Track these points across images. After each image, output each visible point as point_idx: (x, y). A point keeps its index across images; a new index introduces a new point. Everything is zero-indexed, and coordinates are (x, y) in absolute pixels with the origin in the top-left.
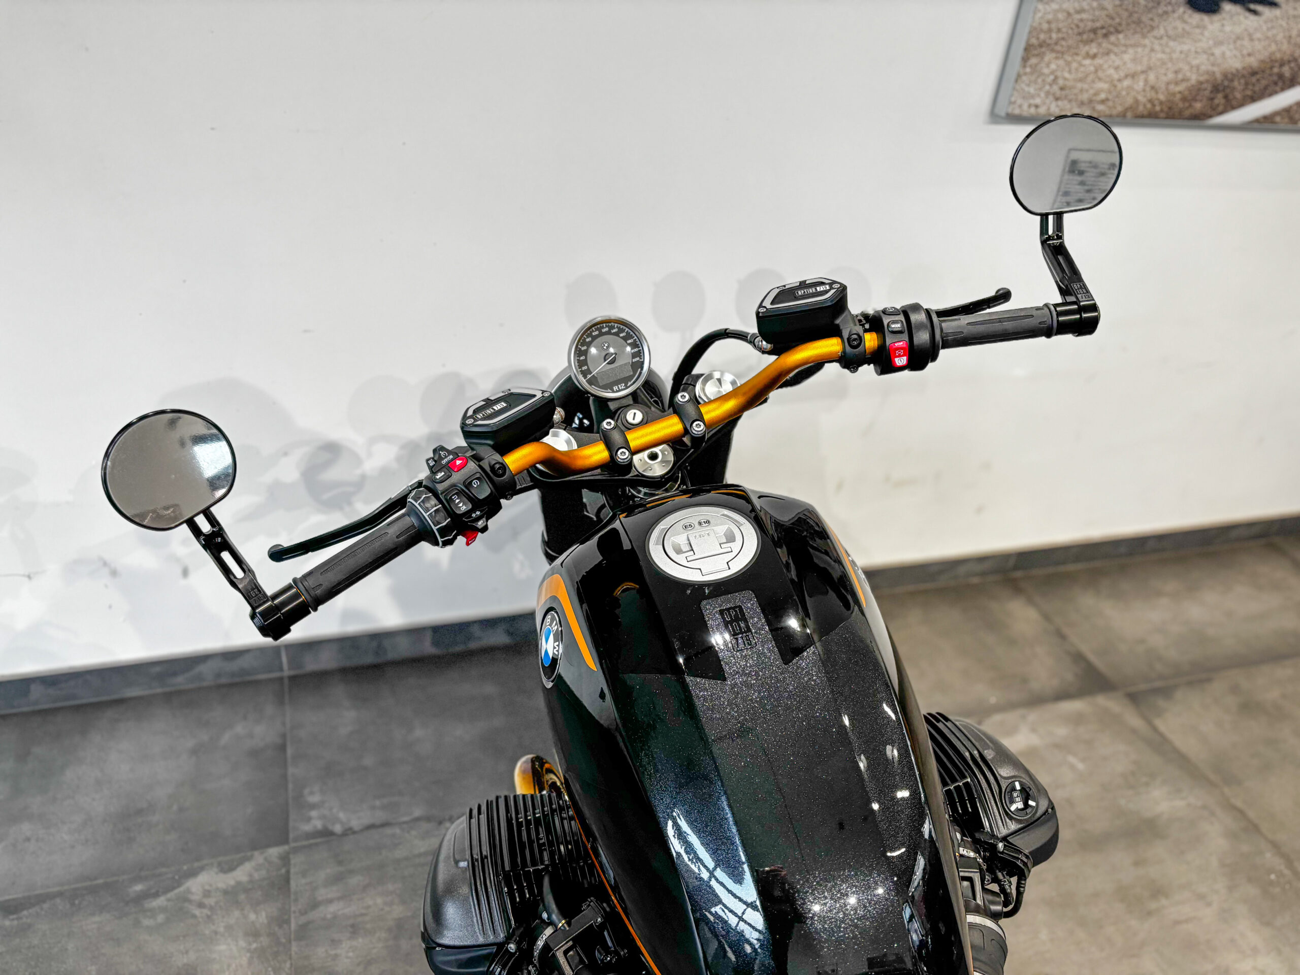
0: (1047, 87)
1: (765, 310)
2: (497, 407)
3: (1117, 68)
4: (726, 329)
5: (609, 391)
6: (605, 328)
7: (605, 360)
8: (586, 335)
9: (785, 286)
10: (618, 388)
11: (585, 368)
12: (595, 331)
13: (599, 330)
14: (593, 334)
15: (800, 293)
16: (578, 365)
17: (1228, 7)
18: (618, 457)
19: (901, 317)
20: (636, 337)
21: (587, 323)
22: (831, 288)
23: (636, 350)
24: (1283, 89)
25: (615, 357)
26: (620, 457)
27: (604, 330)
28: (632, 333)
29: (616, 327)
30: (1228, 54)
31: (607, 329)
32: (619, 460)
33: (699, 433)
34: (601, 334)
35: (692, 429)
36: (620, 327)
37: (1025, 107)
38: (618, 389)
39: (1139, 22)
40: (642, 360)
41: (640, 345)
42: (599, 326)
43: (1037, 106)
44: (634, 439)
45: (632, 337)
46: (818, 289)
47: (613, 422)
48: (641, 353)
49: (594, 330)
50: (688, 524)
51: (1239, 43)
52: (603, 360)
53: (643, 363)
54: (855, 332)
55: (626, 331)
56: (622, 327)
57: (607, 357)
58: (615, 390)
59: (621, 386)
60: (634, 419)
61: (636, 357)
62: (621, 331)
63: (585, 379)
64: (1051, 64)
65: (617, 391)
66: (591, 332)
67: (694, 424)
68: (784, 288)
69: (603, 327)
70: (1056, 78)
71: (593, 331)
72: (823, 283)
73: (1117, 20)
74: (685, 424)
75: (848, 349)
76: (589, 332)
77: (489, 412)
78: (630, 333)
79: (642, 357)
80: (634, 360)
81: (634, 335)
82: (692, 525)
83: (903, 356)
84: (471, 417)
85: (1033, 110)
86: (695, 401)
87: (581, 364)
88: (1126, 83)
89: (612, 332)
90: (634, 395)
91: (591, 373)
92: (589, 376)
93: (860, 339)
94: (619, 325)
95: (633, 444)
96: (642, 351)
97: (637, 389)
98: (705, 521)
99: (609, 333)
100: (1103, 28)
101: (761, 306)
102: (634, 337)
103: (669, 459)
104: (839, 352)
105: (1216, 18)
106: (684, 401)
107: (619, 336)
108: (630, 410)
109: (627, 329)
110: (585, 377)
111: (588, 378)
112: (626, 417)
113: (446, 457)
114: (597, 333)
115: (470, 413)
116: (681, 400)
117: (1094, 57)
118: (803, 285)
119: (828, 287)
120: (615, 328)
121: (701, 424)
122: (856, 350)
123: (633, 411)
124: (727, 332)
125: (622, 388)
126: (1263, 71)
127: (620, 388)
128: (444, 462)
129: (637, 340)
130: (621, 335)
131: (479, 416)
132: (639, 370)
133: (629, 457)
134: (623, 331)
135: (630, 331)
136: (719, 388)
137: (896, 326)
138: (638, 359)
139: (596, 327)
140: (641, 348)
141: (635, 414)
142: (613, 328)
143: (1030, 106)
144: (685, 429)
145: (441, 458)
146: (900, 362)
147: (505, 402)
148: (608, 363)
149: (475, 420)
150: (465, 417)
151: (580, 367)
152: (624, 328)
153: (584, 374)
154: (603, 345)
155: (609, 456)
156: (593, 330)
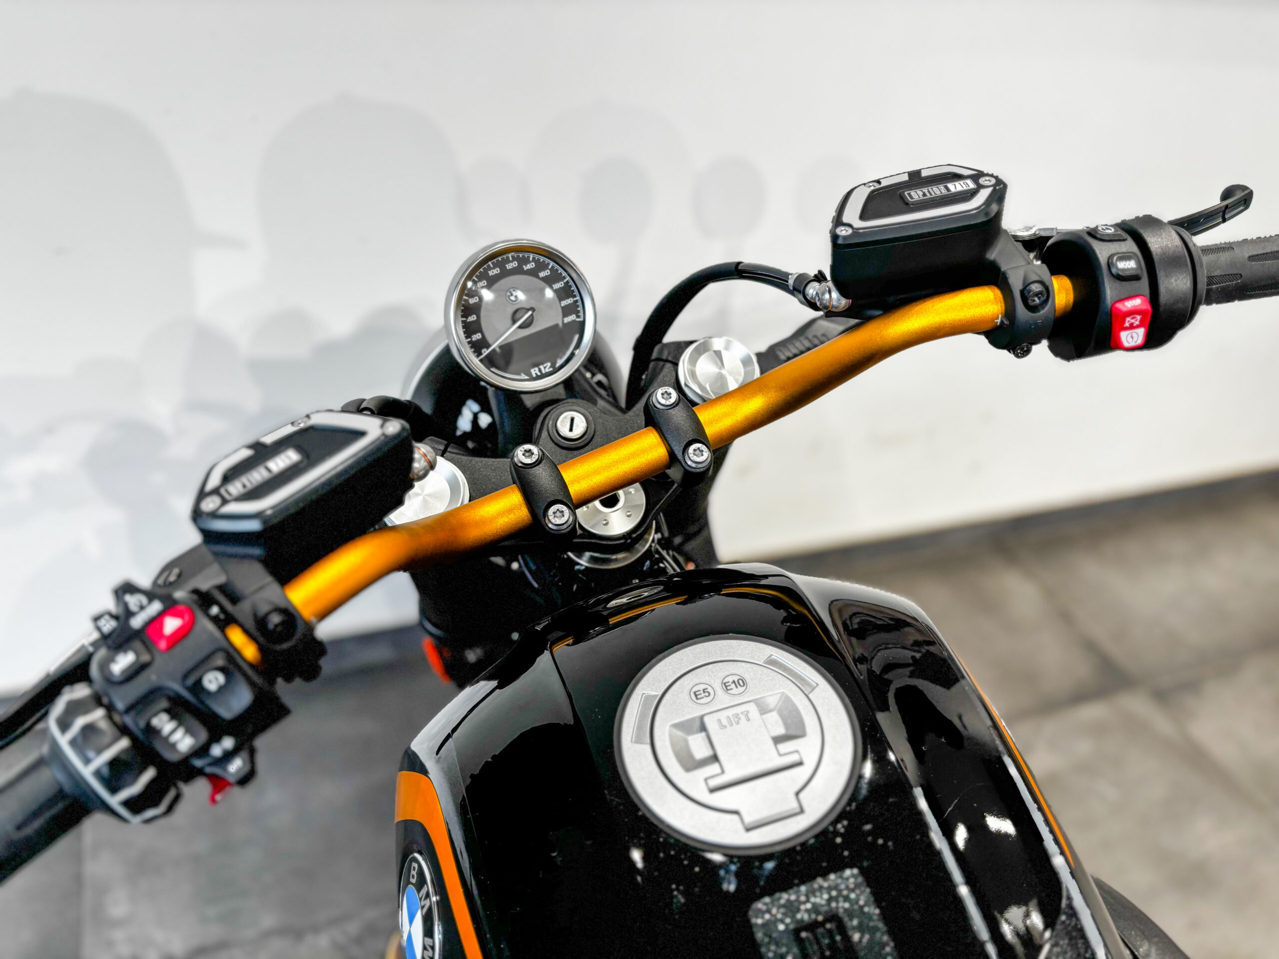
1: (850, 231)
2: (278, 464)
4: (739, 263)
5: (524, 376)
6: (512, 262)
7: (514, 321)
8: (477, 277)
9: (878, 182)
10: (540, 370)
11: (477, 337)
12: (494, 268)
13: (501, 265)
14: (491, 273)
15: (916, 195)
16: (465, 333)
18: (549, 520)
19: (1130, 246)
20: (568, 278)
21: (477, 254)
22: (980, 187)
23: (570, 301)
25: (532, 315)
26: (553, 521)
27: (509, 266)
28: (560, 270)
29: (531, 259)
31: (515, 264)
32: (550, 526)
33: (700, 466)
34: (505, 273)
35: (686, 456)
36: (539, 260)
38: (539, 374)
40: (581, 319)
41: (576, 293)
42: (500, 259)
44: (577, 480)
45: (560, 278)
46: (951, 186)
47: (535, 449)
48: (578, 306)
49: (492, 266)
50: (701, 687)
52: (509, 322)
53: (582, 324)
54: (1035, 278)
55: (550, 267)
56: (542, 259)
57: (518, 316)
58: (534, 375)
59: (545, 368)
60: (571, 430)
61: (570, 314)
62: (541, 266)
63: (478, 356)
65: (538, 378)
66: (486, 271)
67: (691, 449)
68: (878, 186)
69: (508, 261)
71: (489, 268)
72: (957, 177)
74: (669, 445)
75: (1021, 311)
76: (481, 270)
77: (258, 476)
78: (557, 270)
79: (581, 314)
80: (567, 320)
81: (564, 274)
82: (710, 690)
83: (1138, 327)
84: (216, 491)
86: (686, 401)
87: (470, 329)
89: (525, 268)
90: (568, 384)
91: (488, 346)
92: (485, 352)
93: (1047, 292)
94: (537, 257)
95: (575, 489)
96: (580, 303)
97: (576, 371)
98: (736, 678)
99: (518, 271)
101: (838, 221)
102: (564, 278)
103: (639, 503)
104: (997, 318)
106: (668, 403)
107: (538, 277)
108: (561, 413)
109: (552, 264)
110: (478, 353)
111: (484, 355)
112: (556, 426)
113: (142, 608)
114: (496, 271)
115: (214, 481)
116: (663, 401)
118: (916, 179)
119: (971, 185)
120: (529, 262)
121: (703, 448)
122: (1038, 314)
123: (568, 415)
124: (740, 267)
125: (547, 370)
127: (544, 372)
128: (137, 622)
129: (571, 283)
130: (542, 274)
131: (235, 488)
132: (577, 337)
133: (571, 519)
134: (543, 267)
135: (557, 267)
136: (720, 369)
137: (1128, 265)
138: (572, 317)
139: (495, 260)
140: (578, 298)
141: (572, 420)
142: (526, 261)
144: (672, 455)
145: (129, 614)
146: (1130, 339)
147: (299, 449)
148: (520, 327)
149: (225, 502)
150: (202, 495)
151: (468, 334)
152: (547, 261)
153: (477, 347)
154: (509, 294)
155: (529, 515)
156: (489, 266)
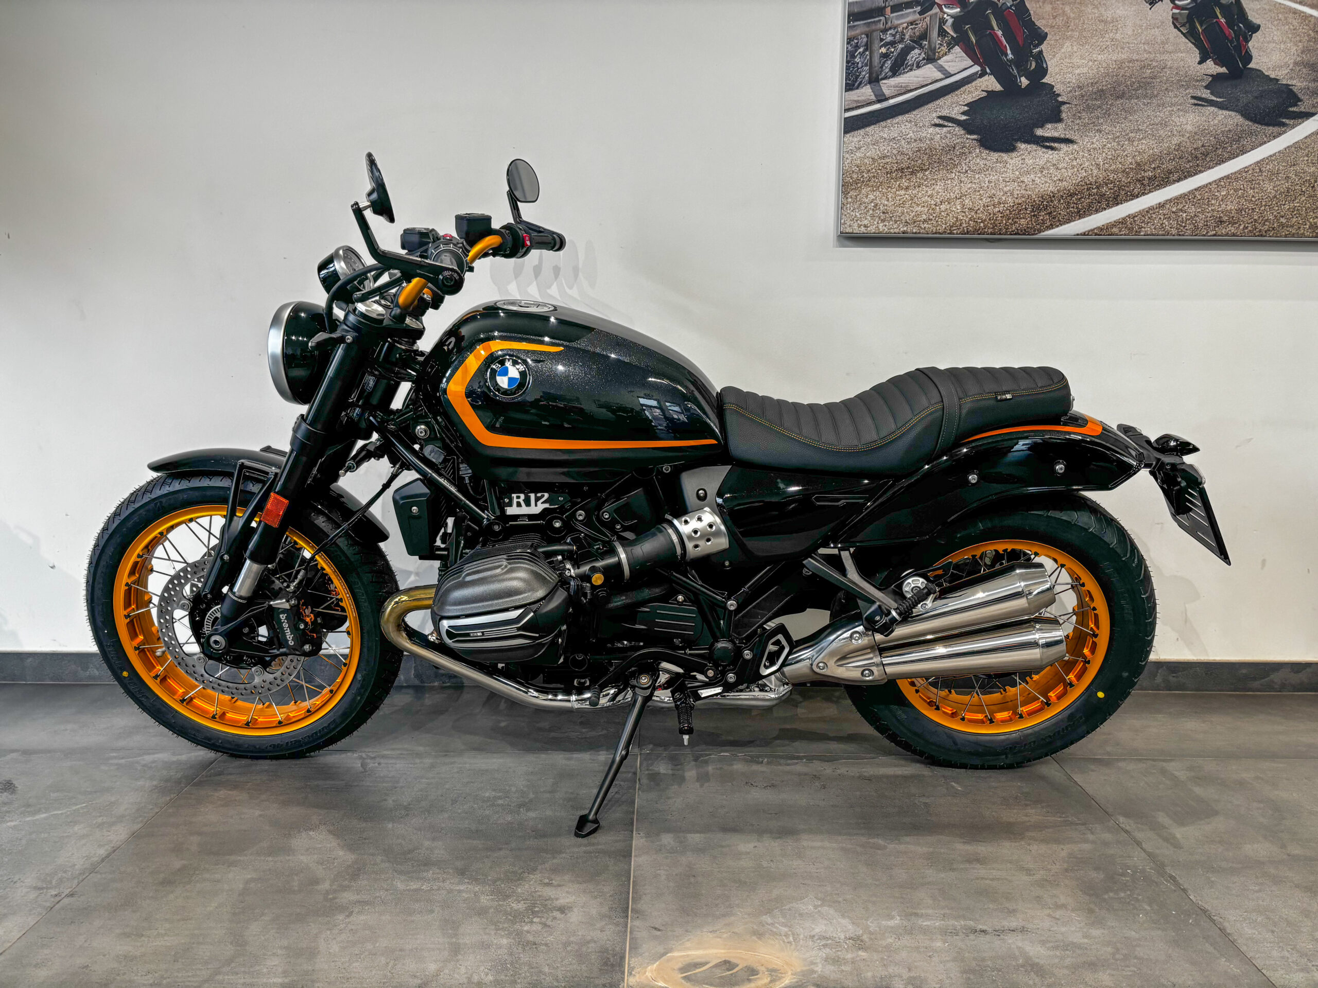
0: (871, 212)
3: (931, 196)
17: (1022, 146)
24: (1108, 206)
30: (1038, 180)
37: (855, 226)
39: (940, 162)
43: (865, 226)
51: (1045, 172)
64: (869, 196)
70: (876, 205)
73: (920, 162)
85: (863, 229)
88: (943, 207)
100: (908, 168)
105: (1014, 154)
117: (907, 188)
126: (1081, 192)
143: (859, 226)
